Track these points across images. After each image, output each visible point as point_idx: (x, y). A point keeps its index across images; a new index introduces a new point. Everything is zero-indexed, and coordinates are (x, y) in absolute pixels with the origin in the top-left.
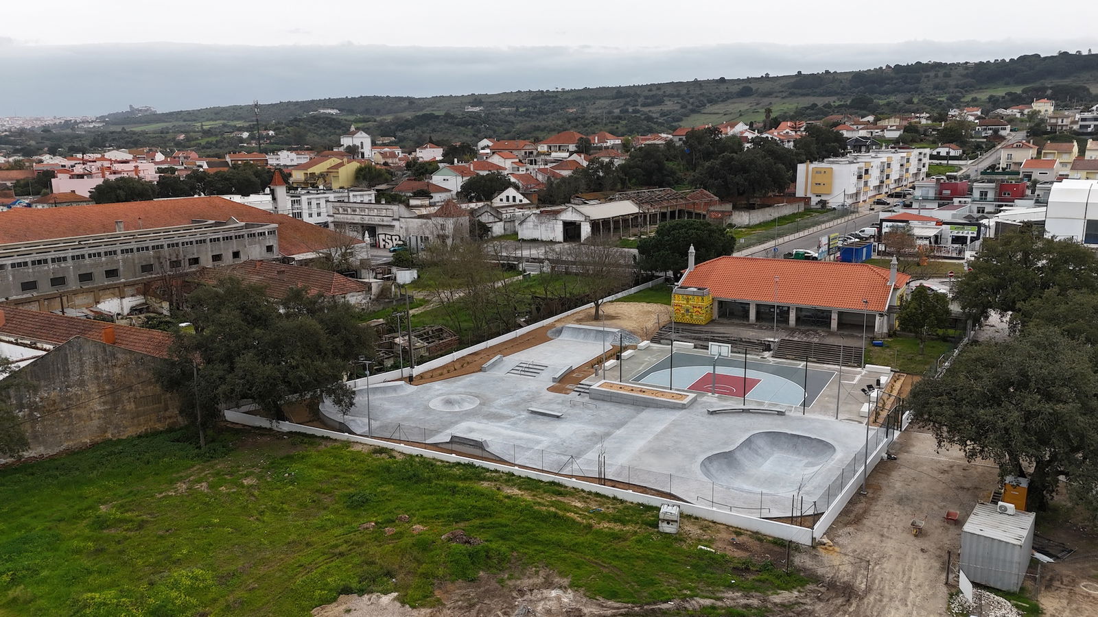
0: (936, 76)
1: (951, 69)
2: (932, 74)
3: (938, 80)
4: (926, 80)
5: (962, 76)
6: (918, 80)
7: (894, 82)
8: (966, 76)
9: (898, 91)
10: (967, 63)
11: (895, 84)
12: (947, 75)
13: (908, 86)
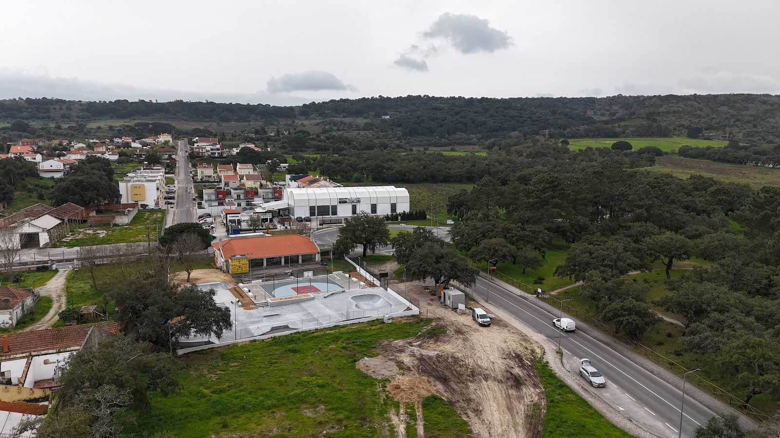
0: (61, 109)
1: (70, 105)
2: (57, 107)
3: (63, 112)
4: (53, 110)
5: (80, 110)
6: (48, 111)
7: (30, 110)
8: (83, 110)
9: (34, 117)
10: (80, 101)
11: (31, 112)
12: (68, 109)
13: (41, 115)
